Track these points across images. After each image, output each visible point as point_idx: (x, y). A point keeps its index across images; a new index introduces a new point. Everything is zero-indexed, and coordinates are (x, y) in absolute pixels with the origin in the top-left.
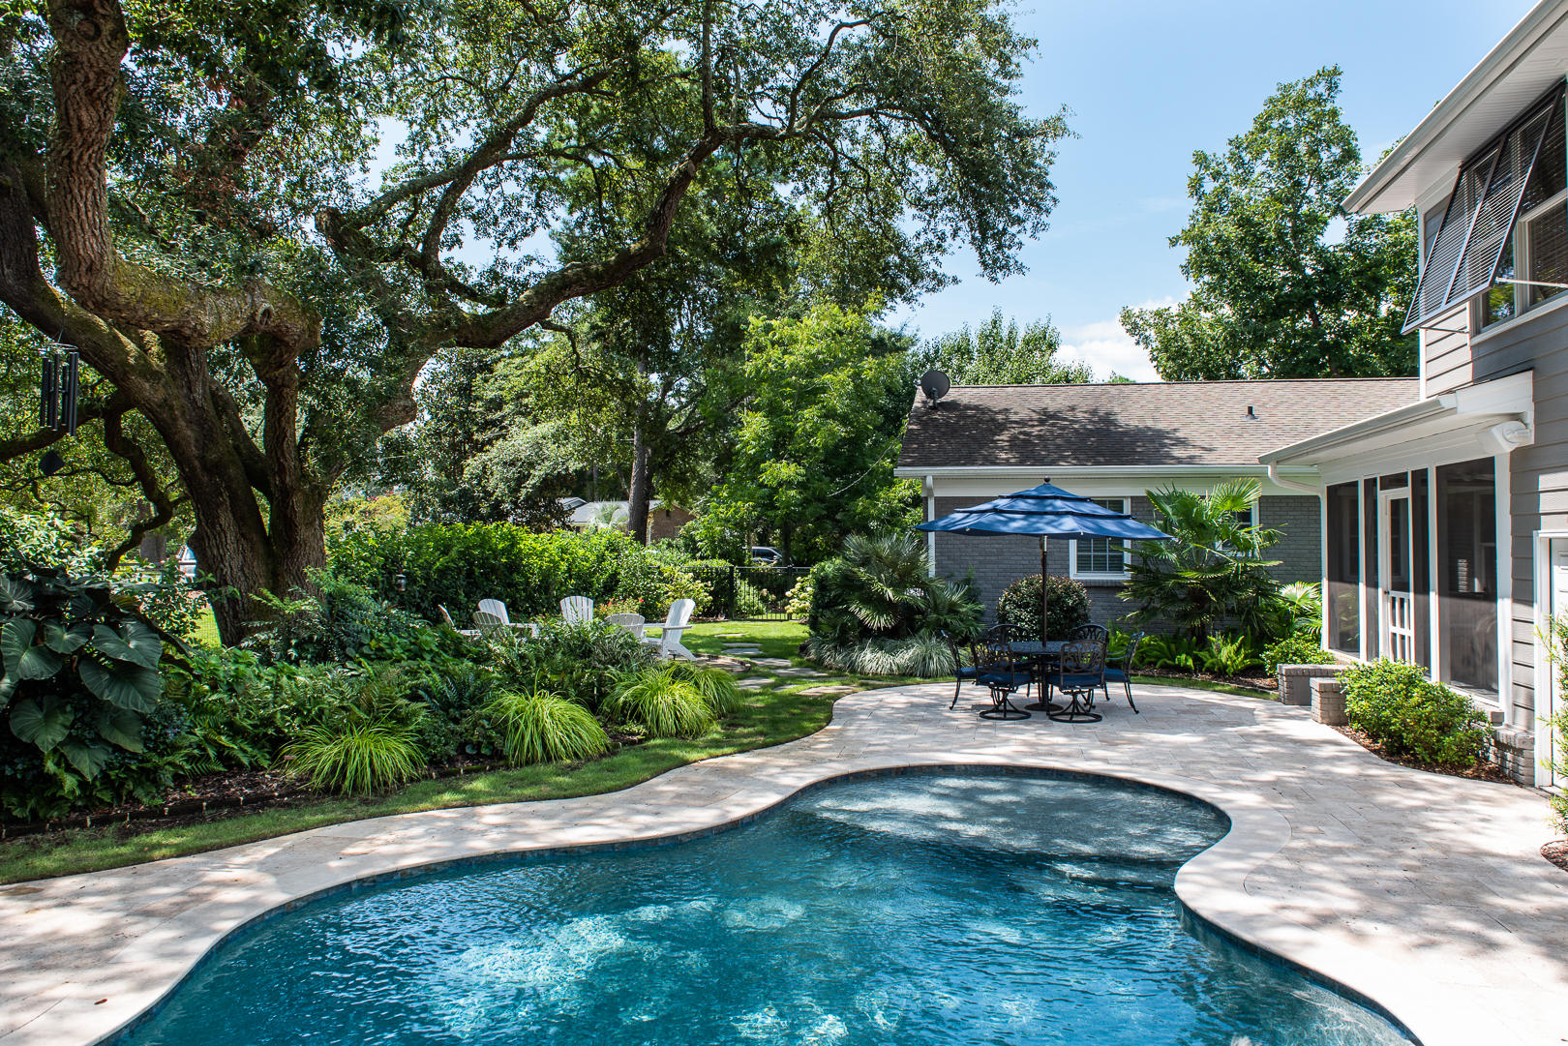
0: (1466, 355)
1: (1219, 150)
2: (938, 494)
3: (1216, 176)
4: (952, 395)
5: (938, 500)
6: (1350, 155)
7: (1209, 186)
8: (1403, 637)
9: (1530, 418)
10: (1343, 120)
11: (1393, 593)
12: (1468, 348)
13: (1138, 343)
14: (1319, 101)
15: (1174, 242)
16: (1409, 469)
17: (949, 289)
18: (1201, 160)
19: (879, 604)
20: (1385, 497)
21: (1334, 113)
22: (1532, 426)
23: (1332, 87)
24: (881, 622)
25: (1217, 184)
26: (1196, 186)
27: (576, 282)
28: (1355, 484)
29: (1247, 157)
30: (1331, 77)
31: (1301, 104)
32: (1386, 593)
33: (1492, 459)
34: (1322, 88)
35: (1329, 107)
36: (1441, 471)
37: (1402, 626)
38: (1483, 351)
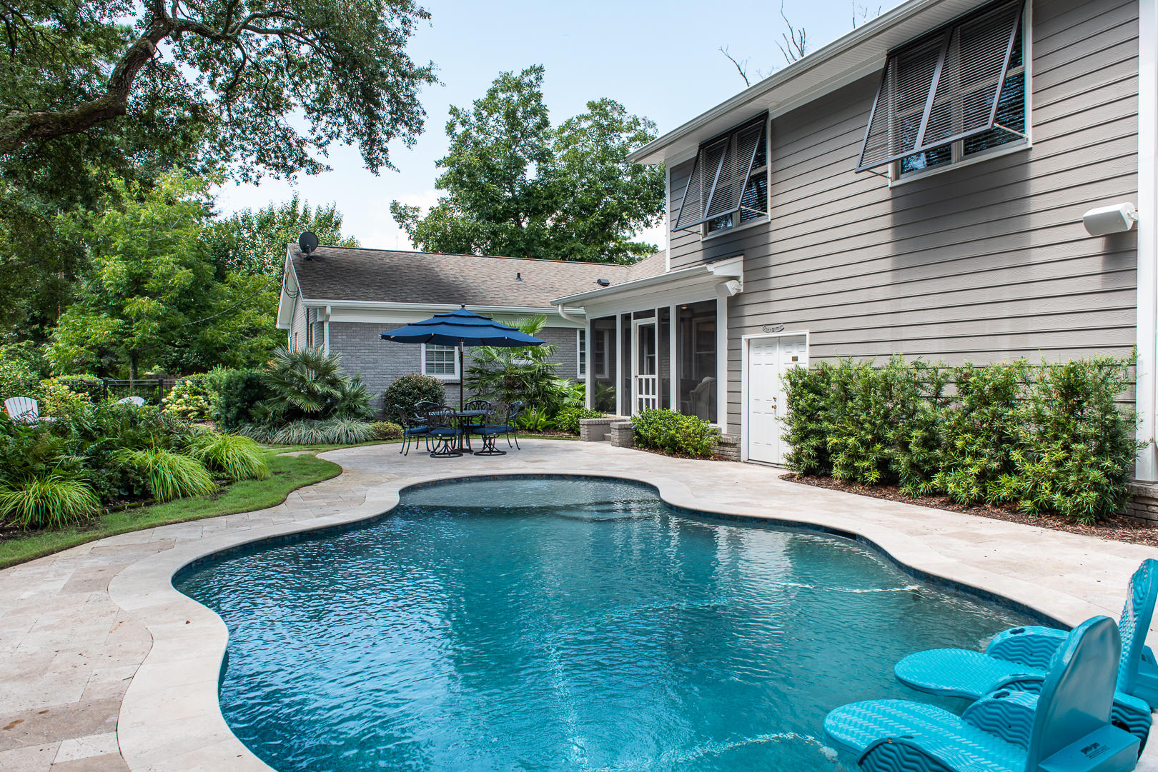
0: (699, 246)
1: (468, 108)
2: (332, 319)
3: (463, 123)
4: (318, 252)
5: (331, 324)
6: (545, 123)
7: (459, 130)
8: (647, 400)
9: (742, 279)
10: (544, 101)
11: (640, 377)
12: (700, 242)
13: (401, 228)
14: (530, 85)
15: (438, 164)
16: (656, 307)
17: (323, 175)
18: (454, 111)
19: (312, 395)
20: (635, 324)
21: (539, 95)
22: (742, 283)
23: (539, 79)
24: (314, 407)
25: (464, 129)
26: (450, 128)
27: (43, 124)
28: (614, 318)
29: (485, 113)
30: (538, 71)
31: (518, 86)
32: (636, 376)
33: (715, 301)
34: (533, 77)
35: (536, 90)
36: (678, 308)
37: (647, 393)
38: (710, 245)
